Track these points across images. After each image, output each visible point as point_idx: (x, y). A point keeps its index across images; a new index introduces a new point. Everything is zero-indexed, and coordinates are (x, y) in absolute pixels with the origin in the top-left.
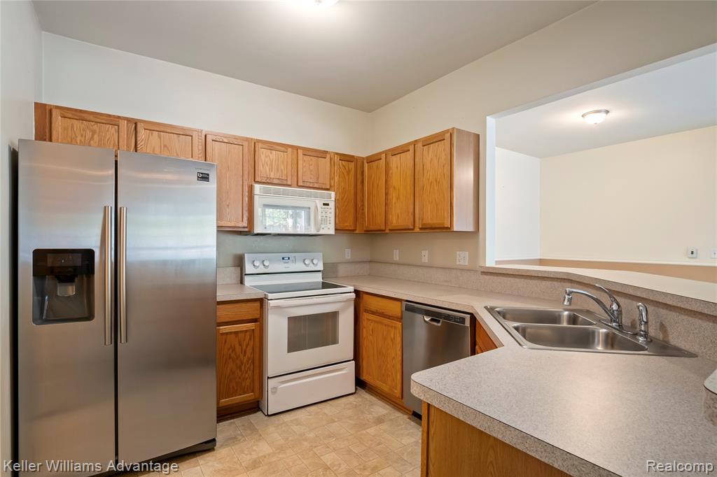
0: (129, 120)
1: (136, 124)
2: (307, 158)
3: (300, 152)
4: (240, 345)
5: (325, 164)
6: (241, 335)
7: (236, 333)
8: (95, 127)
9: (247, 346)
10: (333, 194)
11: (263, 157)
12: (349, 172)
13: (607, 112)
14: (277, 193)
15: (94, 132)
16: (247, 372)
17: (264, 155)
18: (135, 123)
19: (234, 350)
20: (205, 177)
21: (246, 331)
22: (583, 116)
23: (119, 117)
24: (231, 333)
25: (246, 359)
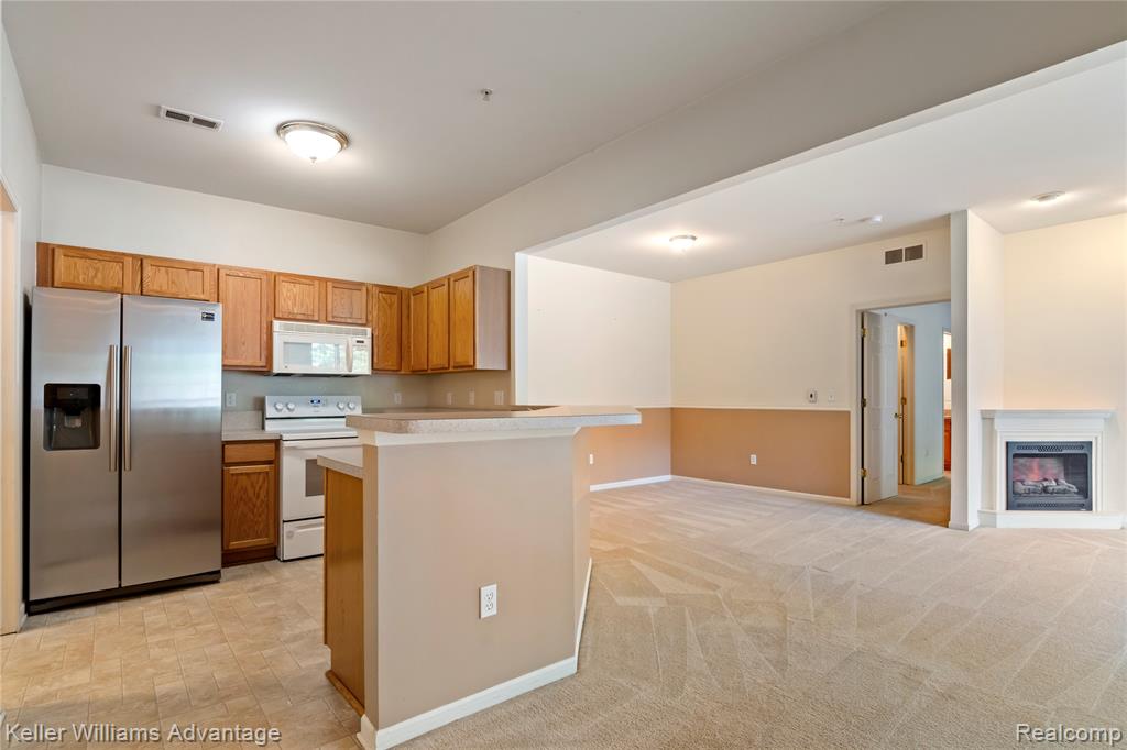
0: (134, 256)
1: (142, 260)
2: (336, 291)
3: (330, 284)
4: (253, 486)
5: (359, 298)
6: (254, 478)
7: (247, 474)
8: (99, 265)
9: (260, 488)
10: (369, 330)
11: (284, 291)
12: (390, 306)
13: (694, 238)
14: (300, 329)
15: (97, 270)
16: (260, 515)
17: (285, 290)
18: (140, 260)
19: (246, 491)
20: (210, 317)
21: (259, 473)
22: (671, 240)
23: (124, 254)
24: (242, 474)
25: (258, 503)
